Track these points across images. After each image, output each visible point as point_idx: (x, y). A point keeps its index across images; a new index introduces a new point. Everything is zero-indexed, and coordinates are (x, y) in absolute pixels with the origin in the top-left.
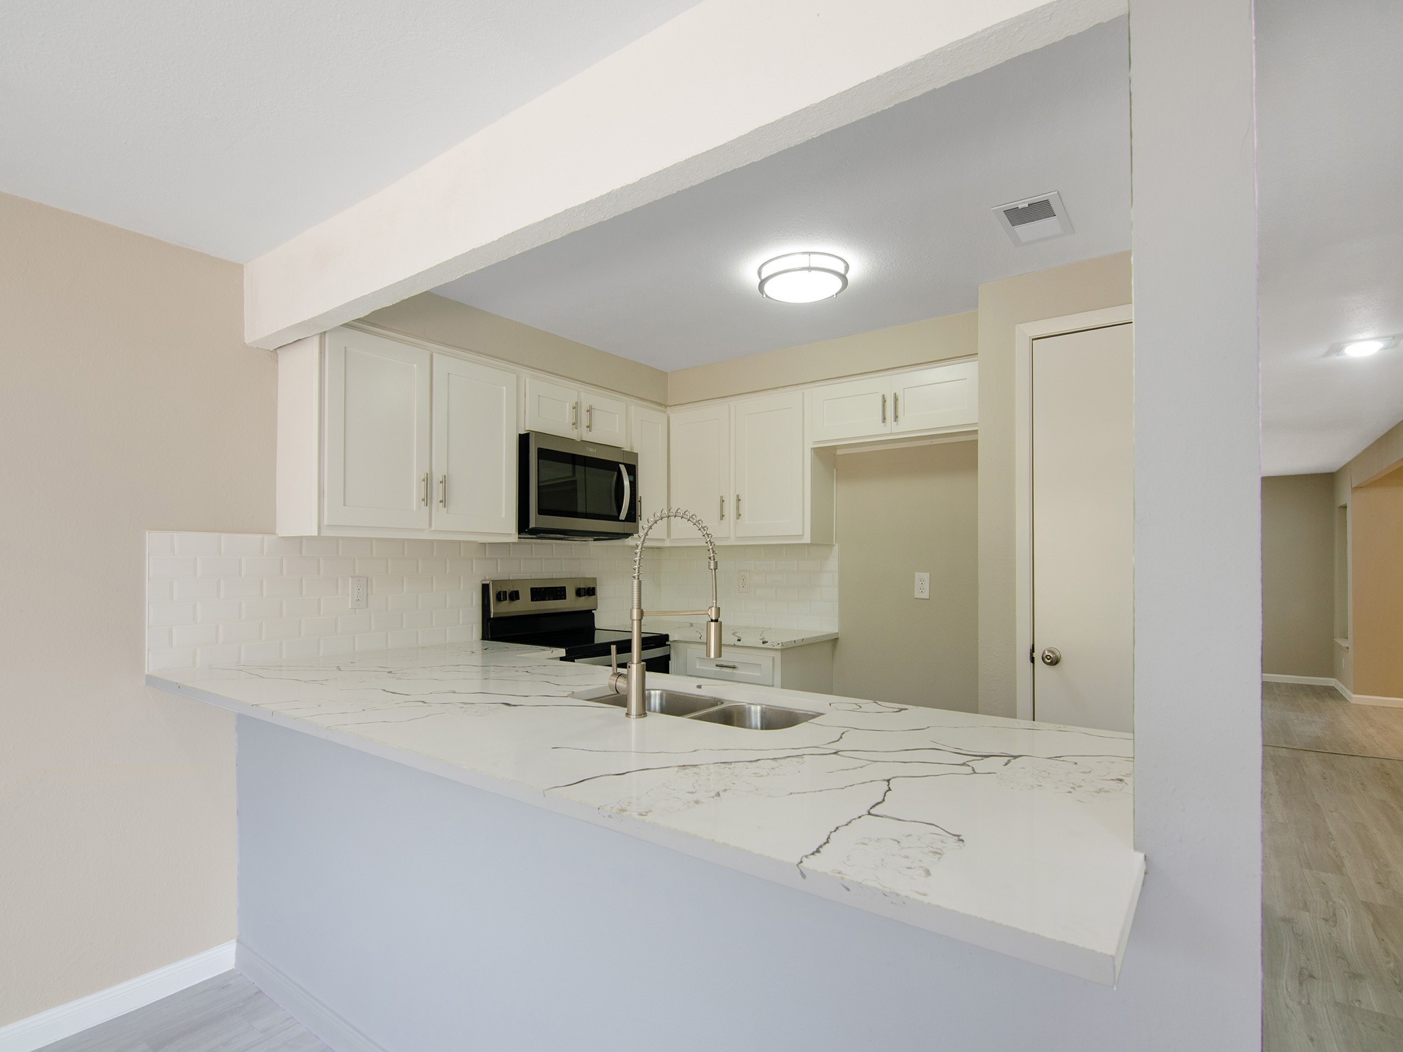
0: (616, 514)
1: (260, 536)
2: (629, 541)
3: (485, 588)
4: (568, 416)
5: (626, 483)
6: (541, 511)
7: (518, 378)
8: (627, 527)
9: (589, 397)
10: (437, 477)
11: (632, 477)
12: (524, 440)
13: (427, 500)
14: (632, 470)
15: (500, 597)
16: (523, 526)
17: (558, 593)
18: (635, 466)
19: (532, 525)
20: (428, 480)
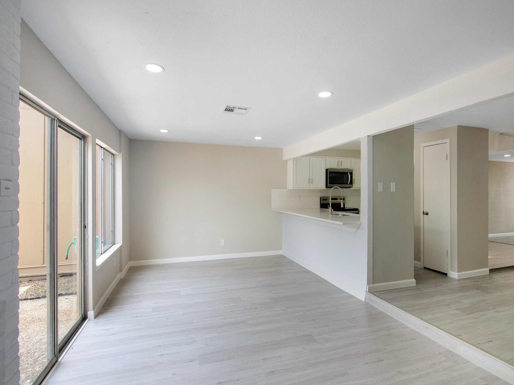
0: (347, 183)
1: (285, 189)
2: (351, 188)
3: (321, 198)
4: (336, 164)
5: (349, 176)
6: (330, 183)
7: (326, 158)
8: (350, 186)
9: (341, 159)
10: (311, 179)
11: (351, 175)
12: (327, 170)
13: (309, 183)
14: (351, 174)
15: (323, 200)
16: (327, 187)
17: (336, 199)
18: (352, 172)
19: (328, 186)
20: (309, 179)
